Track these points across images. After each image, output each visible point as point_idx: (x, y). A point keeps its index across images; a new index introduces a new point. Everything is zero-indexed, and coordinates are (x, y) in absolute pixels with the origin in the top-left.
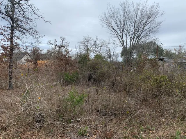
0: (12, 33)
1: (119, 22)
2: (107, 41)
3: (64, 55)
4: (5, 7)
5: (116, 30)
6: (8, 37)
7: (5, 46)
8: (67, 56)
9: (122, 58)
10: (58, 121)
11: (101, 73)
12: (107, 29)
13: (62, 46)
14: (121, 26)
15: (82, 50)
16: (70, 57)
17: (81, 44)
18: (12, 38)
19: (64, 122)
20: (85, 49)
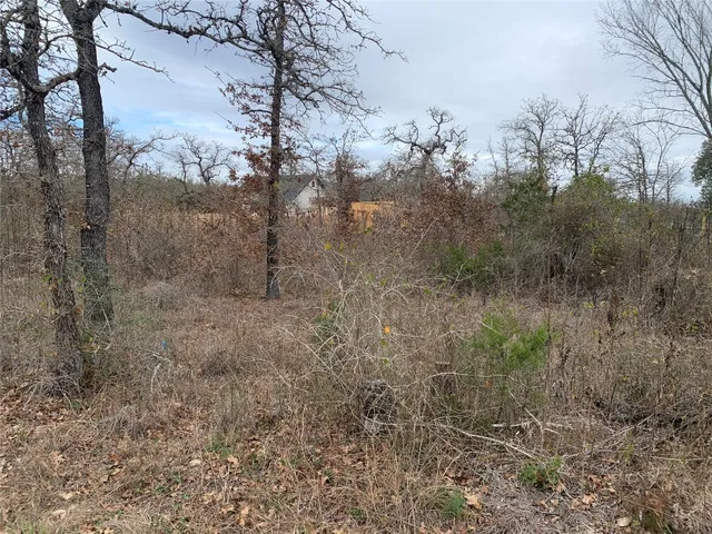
0: (276, 107)
1: (693, 26)
2: (630, 113)
3: (449, 179)
4: (259, 15)
5: (675, 60)
6: (263, 120)
7: (255, 151)
8: (457, 183)
9: (700, 188)
10: (444, 422)
11: (603, 252)
12: (633, 60)
13: (435, 146)
14: (701, 42)
15: (515, 159)
16: (470, 186)
17: (512, 134)
18: (276, 123)
19: (466, 429)
20: (529, 154)
